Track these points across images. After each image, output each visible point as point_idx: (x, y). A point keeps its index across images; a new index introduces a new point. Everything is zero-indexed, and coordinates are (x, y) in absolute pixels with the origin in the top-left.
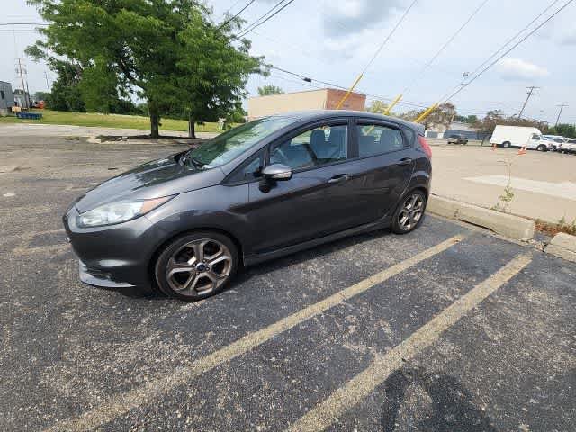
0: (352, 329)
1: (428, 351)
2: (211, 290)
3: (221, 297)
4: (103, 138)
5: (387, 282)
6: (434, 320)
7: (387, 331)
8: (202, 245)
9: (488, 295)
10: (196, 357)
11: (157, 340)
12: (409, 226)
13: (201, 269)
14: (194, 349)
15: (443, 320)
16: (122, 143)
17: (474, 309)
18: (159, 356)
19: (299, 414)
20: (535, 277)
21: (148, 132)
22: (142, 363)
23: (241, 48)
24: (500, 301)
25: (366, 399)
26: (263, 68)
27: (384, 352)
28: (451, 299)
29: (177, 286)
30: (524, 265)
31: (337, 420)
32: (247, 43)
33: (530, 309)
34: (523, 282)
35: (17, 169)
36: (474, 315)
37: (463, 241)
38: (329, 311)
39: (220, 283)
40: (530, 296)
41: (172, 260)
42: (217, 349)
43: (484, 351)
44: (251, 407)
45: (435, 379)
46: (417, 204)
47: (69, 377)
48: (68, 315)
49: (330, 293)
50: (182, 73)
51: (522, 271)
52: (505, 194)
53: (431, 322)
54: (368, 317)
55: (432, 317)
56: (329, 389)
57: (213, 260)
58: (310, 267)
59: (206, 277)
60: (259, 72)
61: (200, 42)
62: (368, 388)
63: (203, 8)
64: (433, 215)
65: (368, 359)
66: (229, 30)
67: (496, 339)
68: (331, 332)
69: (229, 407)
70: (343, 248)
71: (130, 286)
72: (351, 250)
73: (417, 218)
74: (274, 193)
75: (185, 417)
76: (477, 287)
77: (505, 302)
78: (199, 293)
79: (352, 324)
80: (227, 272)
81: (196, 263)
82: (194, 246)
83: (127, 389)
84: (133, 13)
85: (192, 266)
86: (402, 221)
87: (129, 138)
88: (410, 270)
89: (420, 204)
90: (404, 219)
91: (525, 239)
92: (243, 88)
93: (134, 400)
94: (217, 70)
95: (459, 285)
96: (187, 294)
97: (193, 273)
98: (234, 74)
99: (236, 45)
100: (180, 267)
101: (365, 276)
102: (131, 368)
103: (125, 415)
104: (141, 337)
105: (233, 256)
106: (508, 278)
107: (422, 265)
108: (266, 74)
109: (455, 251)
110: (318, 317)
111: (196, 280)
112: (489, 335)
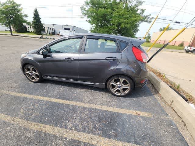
7: (34, 115)
8: (32, 68)
9: (87, 142)
13: (33, 74)
17: (66, 138)
23: (141, 13)
26: (149, 20)
29: (28, 77)
32: (143, 11)
37: (143, 117)
39: (37, 80)
41: (26, 70)
58: (62, 88)
59: (34, 77)
64: (158, 98)
73: (127, 92)
78: (33, 81)
79: (34, 107)
81: (31, 72)
82: (29, 68)
88: (83, 108)
90: (116, 89)
96: (30, 79)
99: (139, 12)
100: (28, 72)
108: (150, 22)
109: (125, 117)
110: (35, 100)
111: (32, 77)
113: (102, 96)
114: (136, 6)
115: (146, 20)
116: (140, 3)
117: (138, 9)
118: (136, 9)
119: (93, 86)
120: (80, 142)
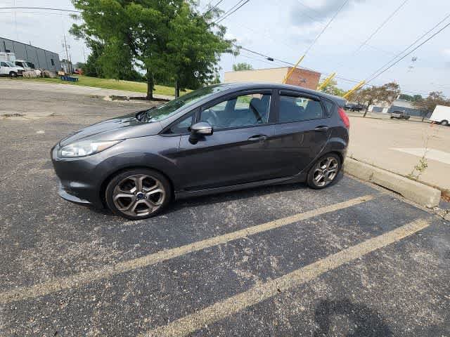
0: (245, 259)
2: (147, 213)
3: (155, 220)
4: (114, 97)
5: (288, 226)
6: (318, 263)
7: (274, 265)
8: (141, 179)
9: (375, 249)
10: (121, 261)
11: (99, 244)
12: (323, 183)
13: (141, 197)
15: (325, 264)
16: (126, 101)
17: (358, 259)
18: (96, 255)
19: (180, 316)
20: (428, 240)
21: (145, 95)
22: (83, 258)
23: (218, 33)
24: (385, 256)
25: (235, 315)
26: (234, 49)
27: (265, 281)
28: (339, 247)
29: (122, 207)
30: (421, 228)
31: (206, 326)
32: (223, 29)
33: (411, 266)
34: (414, 243)
36: (357, 264)
37: (370, 201)
38: (232, 242)
39: (155, 209)
40: (416, 256)
41: (118, 188)
42: (138, 257)
43: (354, 295)
44: (146, 303)
45: (300, 311)
46: (332, 165)
47: (34, 259)
48: (49, 218)
49: (238, 228)
50: (171, 51)
51: (417, 233)
52: (420, 165)
53: (313, 264)
54: (262, 252)
55: (316, 260)
56: (209, 302)
57: (150, 191)
58: (230, 207)
59: (144, 203)
60: (231, 51)
61: (185, 27)
62: (240, 307)
65: (249, 284)
66: (210, 18)
67: (369, 287)
68: (227, 259)
69: (130, 301)
70: (262, 194)
71: (87, 202)
72: (268, 197)
73: (332, 177)
74: (200, 144)
75: (98, 302)
76: (368, 241)
77: (390, 258)
78: (139, 215)
79: (247, 255)
80: (161, 202)
81: (136, 191)
82: (134, 179)
83: (67, 274)
84: (139, 6)
85: (133, 194)
86: (316, 179)
87: (131, 98)
88: (312, 219)
89: (335, 165)
90: (319, 177)
91: (430, 206)
92: (216, 64)
93: (68, 283)
94: (196, 49)
95: (351, 237)
96: (131, 214)
97: (134, 199)
98: (209, 53)
99: (214, 30)
100: (124, 193)
101: (272, 218)
102: (75, 260)
103: (59, 292)
104: (89, 240)
105: (166, 190)
106: (400, 238)
107: (324, 216)
108: (236, 54)
109: (360, 208)
110: (222, 245)
111: (136, 204)
112: (364, 283)
115: (228, 49)
116: (218, 12)
117: (213, 24)
119: (288, 182)
120: (372, 253)
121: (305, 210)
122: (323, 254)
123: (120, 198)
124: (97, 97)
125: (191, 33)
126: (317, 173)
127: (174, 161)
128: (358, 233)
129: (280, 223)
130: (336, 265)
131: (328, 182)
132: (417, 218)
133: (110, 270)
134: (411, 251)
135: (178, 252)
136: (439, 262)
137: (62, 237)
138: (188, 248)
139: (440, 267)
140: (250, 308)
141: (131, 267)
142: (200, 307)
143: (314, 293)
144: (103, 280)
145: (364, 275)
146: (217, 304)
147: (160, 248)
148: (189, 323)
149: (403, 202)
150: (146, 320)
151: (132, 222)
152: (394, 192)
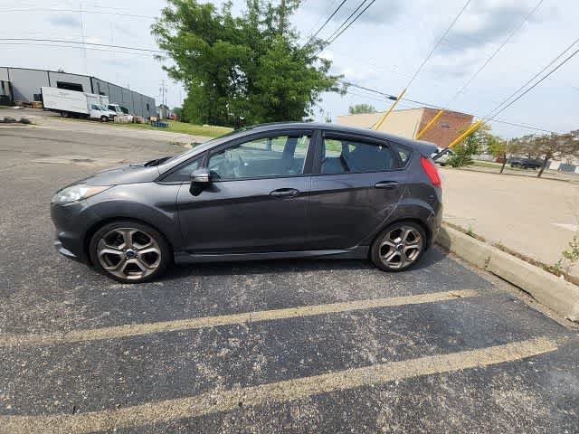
0: (224, 352)
1: (280, 406)
2: (139, 277)
5: (312, 318)
6: (323, 376)
7: (257, 367)
8: (131, 233)
9: (433, 372)
10: (76, 329)
12: (398, 266)
13: (131, 255)
14: (82, 321)
15: (333, 380)
17: (392, 382)
19: (94, 409)
20: (541, 373)
22: (43, 318)
23: (321, 68)
24: (445, 386)
25: (160, 425)
26: (341, 87)
27: (229, 388)
28: (372, 359)
29: (109, 266)
30: (537, 353)
31: (115, 430)
32: (327, 64)
34: (512, 374)
35: (122, 162)
36: (386, 389)
37: (468, 299)
38: (220, 328)
39: (149, 273)
41: (103, 241)
42: (98, 327)
44: (68, 384)
46: (411, 238)
48: (41, 270)
49: (240, 310)
51: (526, 360)
52: (570, 251)
53: (316, 377)
54: (252, 347)
55: (326, 372)
56: (139, 400)
57: (141, 250)
58: (249, 281)
59: (134, 264)
60: (336, 90)
61: (277, 63)
62: (173, 415)
63: (292, 34)
64: (457, 260)
65: (207, 386)
66: (311, 51)
67: (385, 429)
68: (199, 348)
70: (303, 270)
71: (72, 255)
72: (310, 274)
73: (413, 257)
76: (426, 358)
77: (451, 391)
78: (129, 277)
79: (229, 347)
80: (156, 265)
81: (126, 248)
82: (123, 233)
85: (122, 250)
86: (386, 256)
88: (355, 313)
89: (417, 239)
90: (391, 255)
91: (573, 318)
93: (13, 341)
94: (288, 89)
95: (400, 349)
96: (116, 274)
97: (123, 258)
98: (304, 92)
99: (317, 65)
100: (110, 248)
101: (296, 304)
104: (62, 298)
105: (160, 247)
106: (490, 363)
107: (376, 312)
108: (344, 92)
109: (444, 307)
110: (205, 330)
111: (126, 264)
112: (380, 420)
113: (365, 279)
114: (309, 48)
115: (333, 87)
116: (321, 44)
117: (315, 58)
118: (310, 56)
119: (337, 257)
120: (423, 378)
121: (353, 298)
122: (340, 366)
123: (106, 254)
124: (178, 144)
125: (283, 71)
126: (386, 249)
127: (170, 215)
128: (417, 343)
129: (302, 311)
130: (349, 385)
131: (406, 264)
132: (541, 334)
133: (58, 336)
134: (498, 387)
135: (148, 328)
136: (541, 413)
137: (38, 292)
138: (161, 326)
139: (538, 421)
140: (184, 421)
141: (81, 338)
142: (125, 404)
143: (290, 419)
144: (43, 347)
145: (388, 410)
146: (148, 405)
147: (129, 321)
148: (98, 420)
149: (529, 308)
150: (57, 402)
151: (120, 285)
152: (521, 289)
